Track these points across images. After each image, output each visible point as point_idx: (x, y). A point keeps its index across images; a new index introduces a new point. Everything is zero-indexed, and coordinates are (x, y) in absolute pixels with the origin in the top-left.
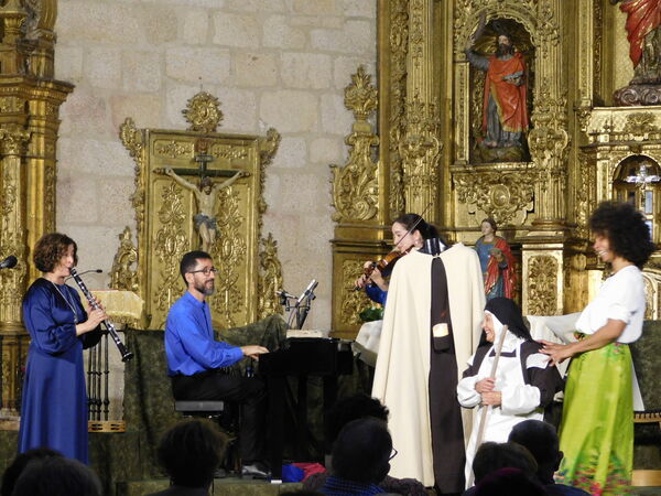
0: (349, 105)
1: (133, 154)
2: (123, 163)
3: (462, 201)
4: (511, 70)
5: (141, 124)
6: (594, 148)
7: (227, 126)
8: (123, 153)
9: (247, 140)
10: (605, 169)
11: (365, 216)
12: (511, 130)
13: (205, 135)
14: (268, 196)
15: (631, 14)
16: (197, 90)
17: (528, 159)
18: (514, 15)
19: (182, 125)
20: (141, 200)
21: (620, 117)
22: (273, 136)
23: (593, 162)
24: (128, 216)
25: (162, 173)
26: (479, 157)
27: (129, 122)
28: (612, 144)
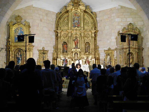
0: (53, 48)
1: (39, 52)
2: (37, 52)
3: (62, 56)
4: (66, 46)
5: (39, 49)
6: (73, 52)
7: (45, 50)
8: (38, 51)
9: (46, 51)
10: (73, 54)
11: (55, 57)
12: (66, 50)
13: (43, 50)
14: (48, 55)
15: (75, 42)
16: (43, 47)
17: (67, 52)
18: (66, 42)
19: (42, 49)
20: (39, 55)
21: (75, 50)
22: (48, 50)
23: (73, 53)
24: (38, 57)
25: (41, 53)
26: (63, 52)
27: (38, 49)
28: (74, 52)
